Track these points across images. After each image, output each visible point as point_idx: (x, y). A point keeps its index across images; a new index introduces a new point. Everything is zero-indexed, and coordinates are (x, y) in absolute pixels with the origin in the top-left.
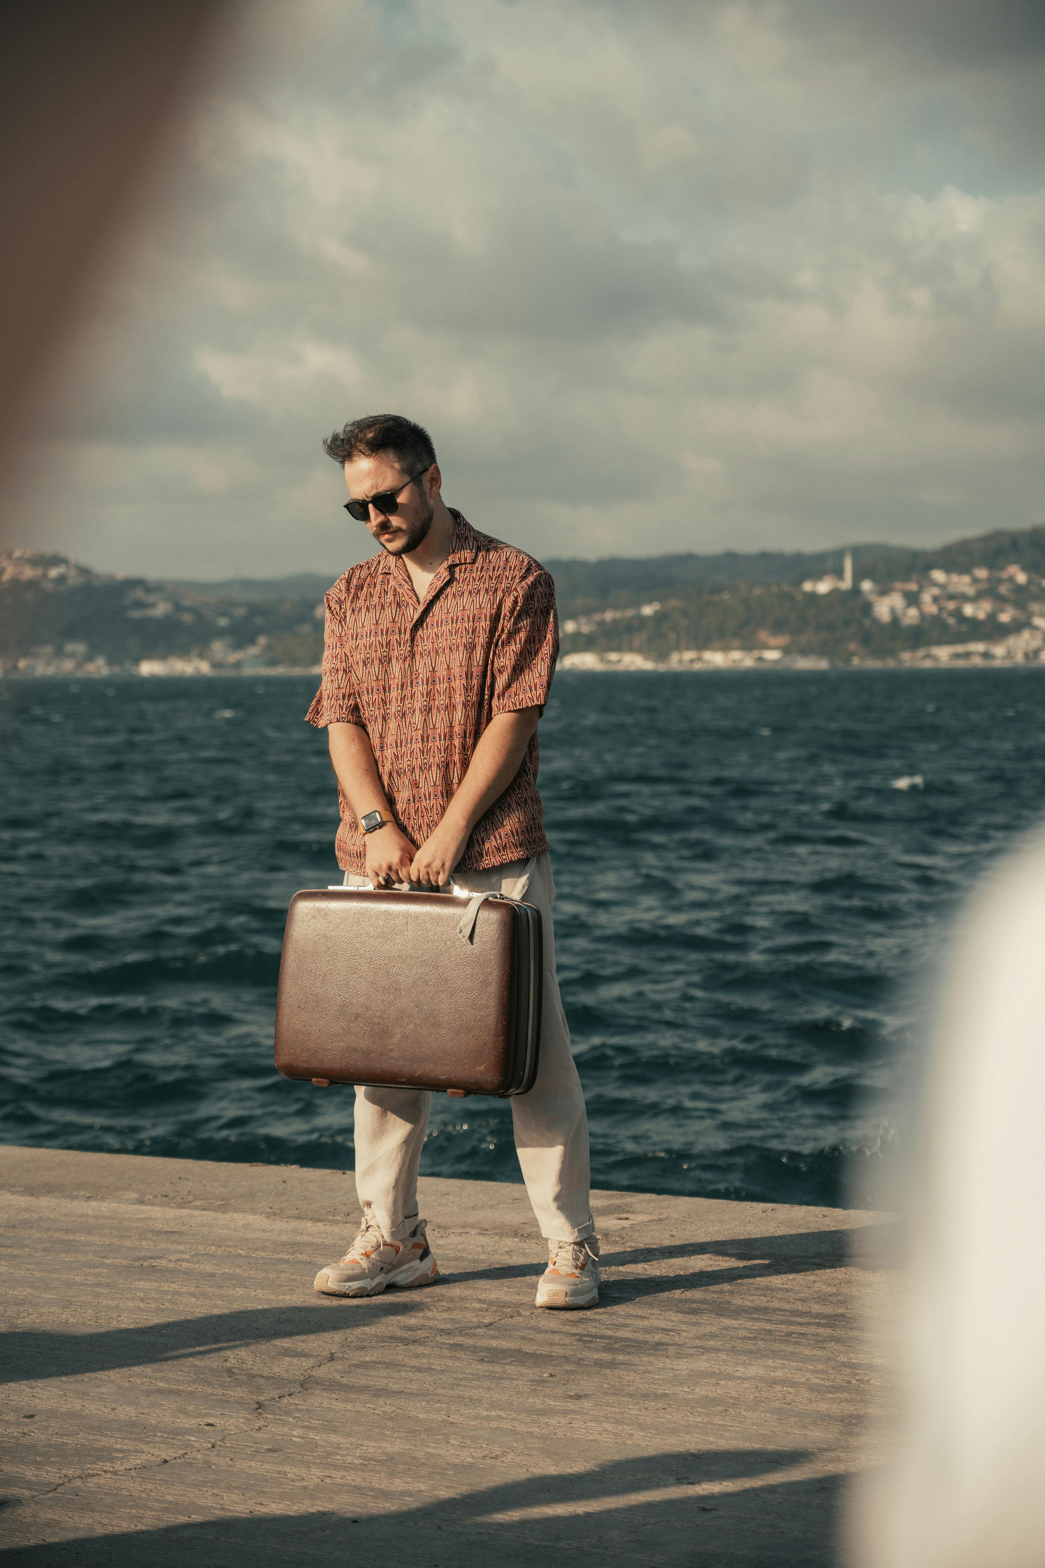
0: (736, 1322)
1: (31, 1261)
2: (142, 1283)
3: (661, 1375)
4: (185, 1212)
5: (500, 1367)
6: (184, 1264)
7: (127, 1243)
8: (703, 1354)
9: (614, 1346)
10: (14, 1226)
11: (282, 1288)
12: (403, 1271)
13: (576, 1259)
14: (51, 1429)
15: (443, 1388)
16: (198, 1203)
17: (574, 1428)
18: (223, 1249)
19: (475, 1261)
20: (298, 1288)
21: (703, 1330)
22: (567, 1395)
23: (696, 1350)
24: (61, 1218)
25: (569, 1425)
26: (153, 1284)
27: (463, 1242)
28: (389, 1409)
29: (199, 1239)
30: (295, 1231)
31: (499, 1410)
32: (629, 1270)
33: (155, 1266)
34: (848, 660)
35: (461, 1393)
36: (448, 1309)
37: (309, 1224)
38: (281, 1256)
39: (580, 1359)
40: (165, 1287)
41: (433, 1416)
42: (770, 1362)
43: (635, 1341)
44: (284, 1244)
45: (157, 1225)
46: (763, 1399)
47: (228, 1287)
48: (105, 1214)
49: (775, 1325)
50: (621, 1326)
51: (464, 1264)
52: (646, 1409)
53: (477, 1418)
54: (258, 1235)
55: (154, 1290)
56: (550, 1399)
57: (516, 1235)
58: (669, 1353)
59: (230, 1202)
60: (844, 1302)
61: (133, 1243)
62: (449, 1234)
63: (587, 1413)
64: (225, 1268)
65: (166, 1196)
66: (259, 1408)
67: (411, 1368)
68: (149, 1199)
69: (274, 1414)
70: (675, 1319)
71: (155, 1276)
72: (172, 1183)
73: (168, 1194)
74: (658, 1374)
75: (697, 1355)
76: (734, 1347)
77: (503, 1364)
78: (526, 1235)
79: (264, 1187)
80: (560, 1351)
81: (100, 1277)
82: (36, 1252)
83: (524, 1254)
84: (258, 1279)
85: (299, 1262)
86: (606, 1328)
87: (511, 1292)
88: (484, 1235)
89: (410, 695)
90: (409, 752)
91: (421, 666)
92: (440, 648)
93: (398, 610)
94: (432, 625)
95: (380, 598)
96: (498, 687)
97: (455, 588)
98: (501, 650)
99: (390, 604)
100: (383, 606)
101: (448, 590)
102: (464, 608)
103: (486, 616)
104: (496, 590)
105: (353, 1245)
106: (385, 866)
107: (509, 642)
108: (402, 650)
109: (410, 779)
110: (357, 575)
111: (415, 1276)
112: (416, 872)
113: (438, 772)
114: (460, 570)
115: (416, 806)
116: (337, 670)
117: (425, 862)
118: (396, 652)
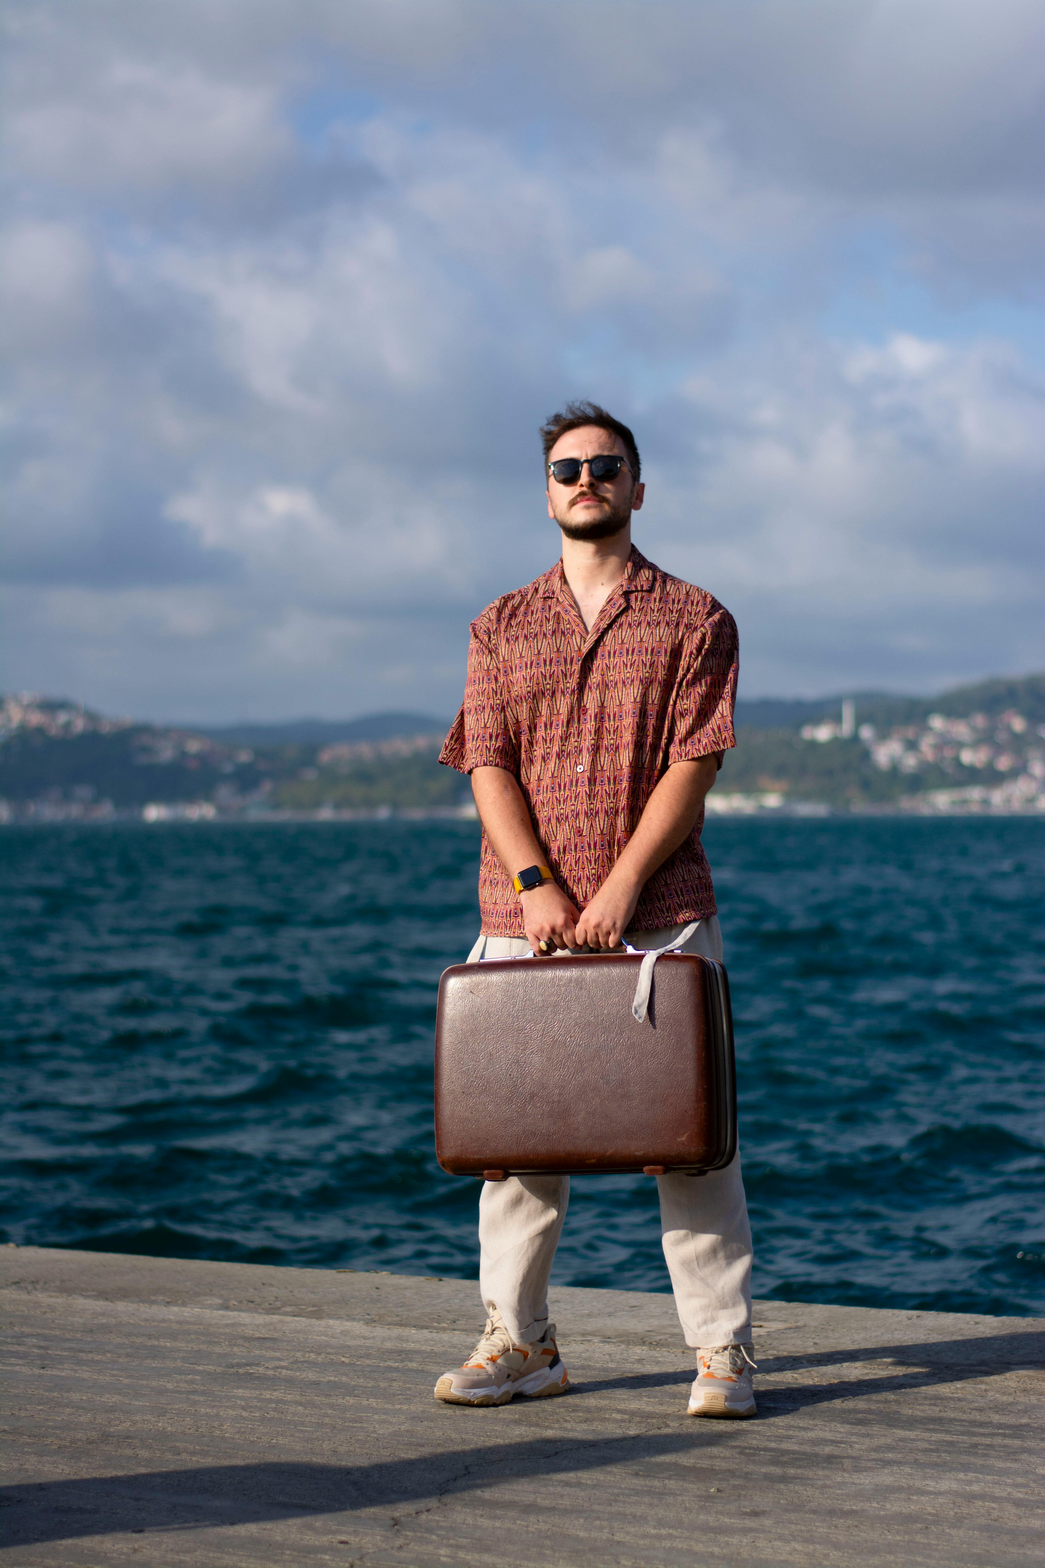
0: (911, 1433)
1: (115, 1367)
2: (240, 1391)
3: (843, 1490)
4: (276, 1318)
5: (659, 1481)
6: (284, 1372)
7: (217, 1349)
8: (883, 1467)
9: (781, 1458)
10: (91, 1331)
11: (397, 1397)
12: (531, 1380)
13: (734, 1363)
14: (164, 1546)
15: (599, 1504)
16: (289, 1309)
17: (759, 1547)
18: (323, 1356)
19: (604, 1370)
20: (414, 1397)
21: (876, 1442)
22: (742, 1511)
23: (874, 1462)
24: (142, 1323)
25: (753, 1544)
26: (253, 1391)
27: (588, 1350)
28: (543, 1527)
29: (295, 1346)
30: (400, 1338)
31: (670, 1528)
32: (777, 1379)
33: (252, 1373)
34: (848, 805)
35: (621, 1509)
36: (586, 1421)
37: (413, 1331)
38: (390, 1363)
39: (747, 1473)
40: (267, 1395)
41: (594, 1534)
42: (961, 1475)
43: (804, 1454)
44: (391, 1352)
45: (247, 1331)
46: (965, 1515)
47: (337, 1396)
48: (189, 1319)
49: (956, 1436)
50: (784, 1438)
51: (593, 1372)
52: (836, 1527)
53: (645, 1536)
54: (361, 1342)
55: (255, 1398)
56: (724, 1516)
57: (644, 1343)
58: (845, 1466)
59: (322, 1308)
60: (1025, 1411)
61: (224, 1350)
62: (569, 1342)
63: (770, 1532)
64: (329, 1376)
65: (252, 1302)
66: (396, 1524)
67: (558, 1482)
68: (234, 1305)
69: (414, 1531)
70: (842, 1430)
71: (254, 1384)
72: (256, 1289)
73: (253, 1300)
74: (840, 1489)
75: (877, 1468)
76: (916, 1460)
77: (661, 1478)
78: (655, 1343)
79: (357, 1294)
80: (724, 1465)
81: (194, 1384)
82: (119, 1357)
83: (657, 1362)
84: (368, 1388)
85: (412, 1370)
86: (767, 1441)
87: (652, 1403)
88: (608, 1342)
89: (576, 733)
90: (573, 796)
91: (589, 701)
92: (612, 681)
93: (563, 639)
94: (603, 656)
95: (541, 626)
96: (679, 732)
97: (631, 617)
98: (684, 691)
99: (554, 632)
100: (545, 635)
101: (623, 618)
102: (641, 639)
103: (666, 651)
104: (678, 624)
105: (477, 1350)
106: (547, 929)
107: (694, 684)
108: (568, 682)
109: (572, 826)
110: (510, 605)
111: (545, 1385)
112: (583, 935)
113: (606, 819)
114: (637, 598)
115: (578, 857)
116: (484, 708)
117: (593, 922)
118: (561, 685)
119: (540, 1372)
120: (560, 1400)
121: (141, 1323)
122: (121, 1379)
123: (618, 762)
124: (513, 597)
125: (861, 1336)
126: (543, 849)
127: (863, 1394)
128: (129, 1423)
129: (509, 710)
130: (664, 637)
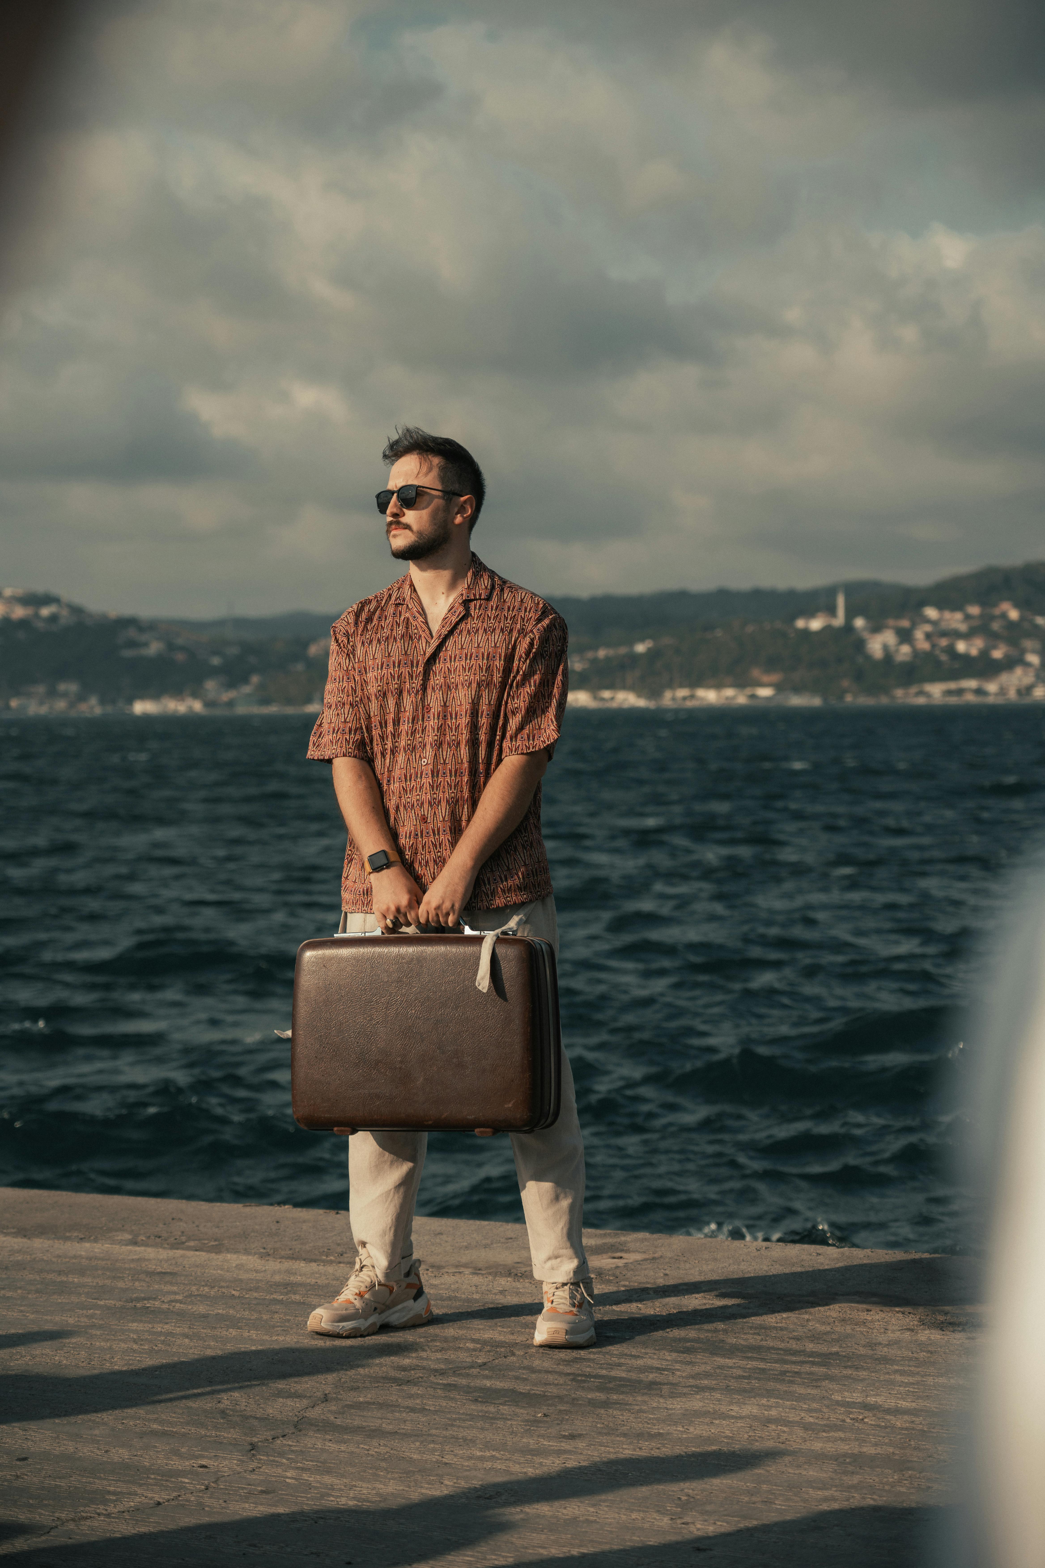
0: (730, 1361)
1: (24, 1303)
2: (135, 1324)
3: (655, 1414)
4: (179, 1252)
5: (494, 1407)
6: (178, 1305)
7: (121, 1284)
8: (697, 1393)
9: (608, 1385)
10: (7, 1268)
11: (276, 1329)
12: (396, 1312)
14: (44, 1472)
15: (437, 1429)
16: (192, 1244)
18: (216, 1289)
19: (468, 1300)
20: (291, 1329)
21: (697, 1369)
22: (561, 1435)
23: (690, 1389)
26: (146, 1325)
27: (457, 1282)
28: (383, 1450)
29: (192, 1280)
30: (289, 1272)
31: (493, 1451)
32: (623, 1309)
33: (148, 1307)
34: (841, 698)
35: (455, 1434)
36: (442, 1350)
37: (303, 1264)
38: (275, 1296)
39: (574, 1399)
40: (159, 1328)
41: (426, 1457)
42: (764, 1401)
43: (629, 1380)
44: (277, 1284)
45: (150, 1266)
46: (757, 1438)
47: (222, 1328)
48: (98, 1255)
49: (769, 1364)
50: (615, 1366)
51: (458, 1303)
52: (640, 1449)
53: (470, 1458)
54: (252, 1276)
55: (147, 1331)
56: (544, 1439)
57: (510, 1275)
58: (663, 1392)
59: (223, 1242)
60: (838, 1340)
61: (126, 1285)
62: (443, 1274)
63: (581, 1454)
64: (218, 1309)
65: (160, 1237)
66: (253, 1449)
67: (404, 1408)
68: (142, 1240)
69: (268, 1455)
70: (669, 1358)
71: (148, 1317)
72: (165, 1224)
73: (161, 1235)
74: (653, 1414)
75: (691, 1394)
76: (728, 1386)
77: (497, 1404)
78: (520, 1275)
79: (257, 1227)
80: (554, 1391)
81: (93, 1318)
82: (29, 1293)
83: (518, 1293)
84: (251, 1320)
85: (293, 1302)
86: (599, 1368)
87: (505, 1332)
88: (477, 1274)
89: (420, 729)
90: (418, 786)
91: (432, 701)
92: (453, 683)
93: (411, 642)
94: (445, 660)
95: (392, 630)
96: (511, 728)
97: (469, 624)
98: (515, 691)
99: (403, 636)
100: (395, 639)
101: (463, 625)
102: (478, 645)
104: (511, 630)
105: (347, 1285)
106: (393, 908)
107: (524, 685)
108: (414, 683)
109: (418, 814)
110: (366, 610)
111: (409, 1316)
112: (425, 915)
113: (448, 808)
114: (475, 606)
115: (424, 842)
116: (344, 704)
117: (434, 904)
118: (407, 685)
119: (405, 1304)
120: (422, 1330)
121: (54, 1260)
122: (28, 1314)
123: (459, 756)
124: (370, 602)
125: (710, 1267)
126: (393, 835)
127: (696, 1324)
128: (29, 1358)
129: (362, 706)
130: (499, 642)
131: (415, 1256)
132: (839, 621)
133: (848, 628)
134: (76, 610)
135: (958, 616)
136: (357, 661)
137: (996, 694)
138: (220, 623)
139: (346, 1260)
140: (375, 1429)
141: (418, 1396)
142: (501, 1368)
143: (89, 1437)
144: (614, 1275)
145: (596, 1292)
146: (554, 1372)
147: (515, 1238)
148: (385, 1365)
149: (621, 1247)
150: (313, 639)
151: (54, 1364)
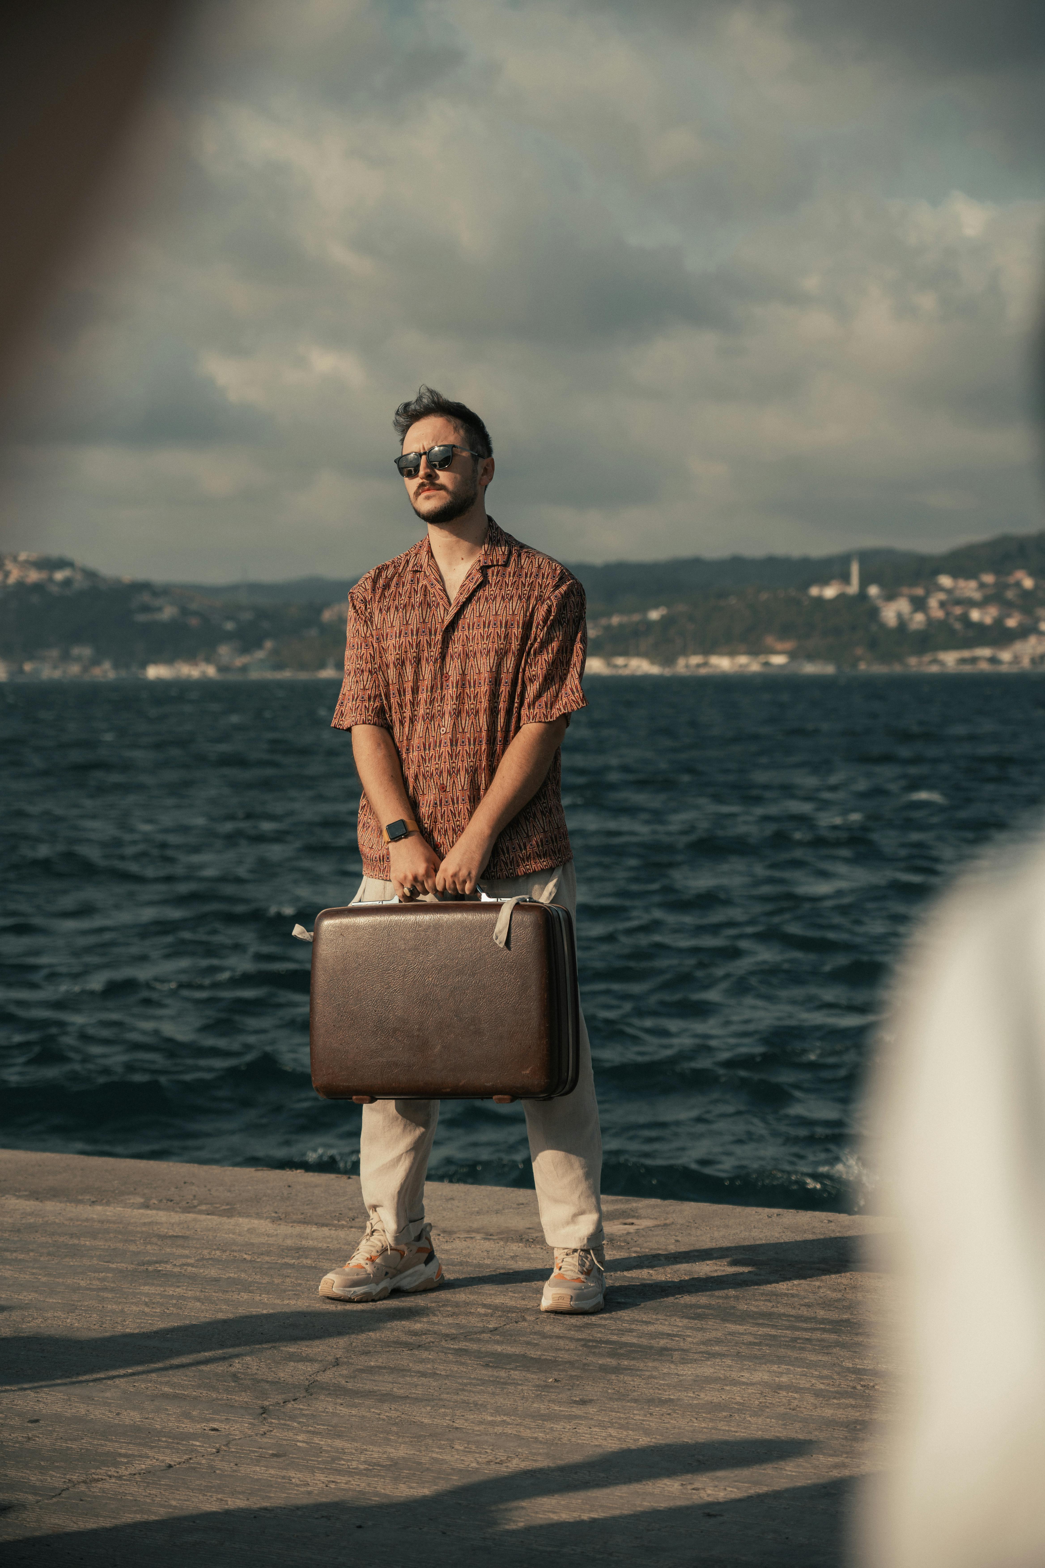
0: (741, 1327)
1: (36, 1266)
2: (147, 1287)
3: (666, 1380)
4: (191, 1216)
5: (505, 1372)
6: (189, 1269)
7: (133, 1248)
8: (708, 1359)
9: (619, 1351)
10: (19, 1231)
11: (287, 1293)
12: (408, 1276)
13: (582, 1264)
14: (55, 1434)
15: (448, 1393)
16: (203, 1207)
17: (579, 1433)
18: (228, 1253)
19: (479, 1266)
20: (303, 1293)
21: (708, 1336)
22: (572, 1400)
23: (700, 1355)
24: (67, 1223)
25: (574, 1431)
26: (158, 1288)
27: (469, 1247)
28: (394, 1414)
29: (204, 1244)
30: (300, 1236)
31: (504, 1415)
32: (634, 1275)
33: (160, 1271)
34: (854, 665)
35: (466, 1398)
36: (453, 1314)
37: (314, 1229)
38: (287, 1260)
39: (585, 1364)
40: (170, 1291)
41: (437, 1421)
42: (775, 1368)
43: (640, 1346)
44: (289, 1249)
45: (162, 1229)
46: (768, 1404)
47: (233, 1292)
48: (110, 1218)
49: (780, 1331)
50: (626, 1331)
51: (470, 1269)
52: (651, 1414)
53: (481, 1423)
54: (263, 1240)
55: (159, 1294)
56: (555, 1404)
57: (521, 1240)
58: (674, 1358)
59: (235, 1206)
60: (849, 1308)
61: (138, 1248)
62: (454, 1239)
63: (592, 1419)
64: (229, 1273)
65: (171, 1201)
66: (264, 1413)
67: (415, 1373)
68: (154, 1203)
69: (279, 1419)
70: (680, 1324)
71: (160, 1281)
72: (177, 1188)
73: (173, 1199)
74: (664, 1380)
75: (702, 1360)
76: (739, 1353)
77: (508, 1369)
78: (532, 1240)
79: (269, 1191)
80: (566, 1356)
81: (105, 1281)
82: (41, 1256)
83: (529, 1259)
84: (263, 1284)
85: (304, 1267)
86: (611, 1334)
87: (516, 1297)
88: (489, 1239)
89: (439, 698)
90: (437, 755)
91: (451, 669)
92: (471, 651)
93: (429, 610)
94: (463, 628)
95: (410, 598)
97: (487, 591)
98: (533, 659)
99: (421, 604)
100: (413, 606)
101: (481, 592)
102: (496, 612)
103: (518, 623)
104: (529, 597)
105: (358, 1250)
106: (410, 877)
108: (432, 651)
109: (437, 783)
110: (384, 575)
111: (420, 1281)
112: (442, 882)
113: (467, 776)
114: (493, 572)
115: (443, 811)
116: (362, 671)
117: (451, 871)
118: (426, 654)
119: (417, 1268)
122: (40, 1277)
123: (478, 724)
125: (721, 1234)
127: (707, 1290)
128: (40, 1320)
129: (381, 673)
130: (516, 610)
131: (426, 1220)
132: (853, 588)
133: (862, 596)
134: (91, 575)
135: (973, 584)
136: (374, 628)
137: (1010, 663)
138: (234, 588)
139: (357, 1225)
140: (387, 1394)
141: (428, 1361)
142: (512, 1333)
143: (101, 1400)
144: (625, 1241)
145: (607, 1258)
146: (564, 1337)
147: (527, 1204)
148: (397, 1329)
149: (632, 1213)
150: (327, 605)
151: (66, 1326)
